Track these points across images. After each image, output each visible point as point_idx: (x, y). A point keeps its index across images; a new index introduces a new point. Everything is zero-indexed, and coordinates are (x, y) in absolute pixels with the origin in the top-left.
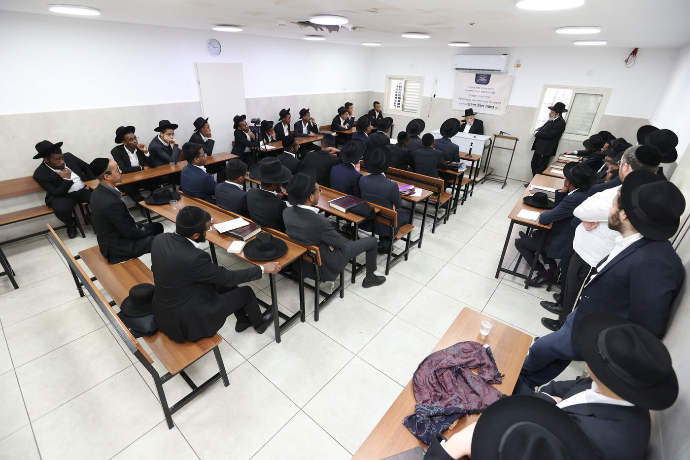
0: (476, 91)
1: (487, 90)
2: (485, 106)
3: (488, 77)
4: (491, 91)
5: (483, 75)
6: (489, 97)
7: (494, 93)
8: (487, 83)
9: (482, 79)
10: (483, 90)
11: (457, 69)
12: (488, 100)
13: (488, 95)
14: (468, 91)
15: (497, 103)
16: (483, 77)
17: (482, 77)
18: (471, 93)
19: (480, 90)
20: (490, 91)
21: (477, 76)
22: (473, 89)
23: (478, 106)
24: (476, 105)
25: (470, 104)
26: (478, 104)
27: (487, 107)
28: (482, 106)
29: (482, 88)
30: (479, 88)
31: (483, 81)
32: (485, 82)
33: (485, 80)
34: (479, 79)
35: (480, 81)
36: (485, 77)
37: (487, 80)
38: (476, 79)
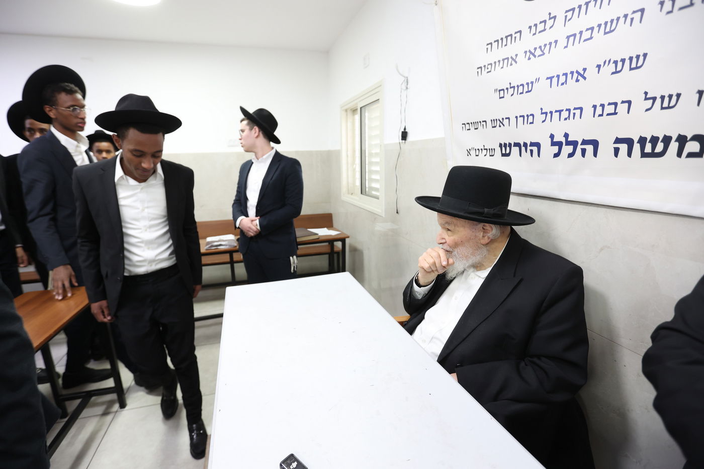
0: (532, 54)
2: (607, 147)
6: (637, 62)
14: (490, 68)
18: (505, 77)
22: (510, 50)
23: (555, 149)
24: (538, 145)
25: (513, 148)
26: (552, 136)
27: (624, 147)
28: (579, 147)
29: (570, 13)
30: (550, 24)
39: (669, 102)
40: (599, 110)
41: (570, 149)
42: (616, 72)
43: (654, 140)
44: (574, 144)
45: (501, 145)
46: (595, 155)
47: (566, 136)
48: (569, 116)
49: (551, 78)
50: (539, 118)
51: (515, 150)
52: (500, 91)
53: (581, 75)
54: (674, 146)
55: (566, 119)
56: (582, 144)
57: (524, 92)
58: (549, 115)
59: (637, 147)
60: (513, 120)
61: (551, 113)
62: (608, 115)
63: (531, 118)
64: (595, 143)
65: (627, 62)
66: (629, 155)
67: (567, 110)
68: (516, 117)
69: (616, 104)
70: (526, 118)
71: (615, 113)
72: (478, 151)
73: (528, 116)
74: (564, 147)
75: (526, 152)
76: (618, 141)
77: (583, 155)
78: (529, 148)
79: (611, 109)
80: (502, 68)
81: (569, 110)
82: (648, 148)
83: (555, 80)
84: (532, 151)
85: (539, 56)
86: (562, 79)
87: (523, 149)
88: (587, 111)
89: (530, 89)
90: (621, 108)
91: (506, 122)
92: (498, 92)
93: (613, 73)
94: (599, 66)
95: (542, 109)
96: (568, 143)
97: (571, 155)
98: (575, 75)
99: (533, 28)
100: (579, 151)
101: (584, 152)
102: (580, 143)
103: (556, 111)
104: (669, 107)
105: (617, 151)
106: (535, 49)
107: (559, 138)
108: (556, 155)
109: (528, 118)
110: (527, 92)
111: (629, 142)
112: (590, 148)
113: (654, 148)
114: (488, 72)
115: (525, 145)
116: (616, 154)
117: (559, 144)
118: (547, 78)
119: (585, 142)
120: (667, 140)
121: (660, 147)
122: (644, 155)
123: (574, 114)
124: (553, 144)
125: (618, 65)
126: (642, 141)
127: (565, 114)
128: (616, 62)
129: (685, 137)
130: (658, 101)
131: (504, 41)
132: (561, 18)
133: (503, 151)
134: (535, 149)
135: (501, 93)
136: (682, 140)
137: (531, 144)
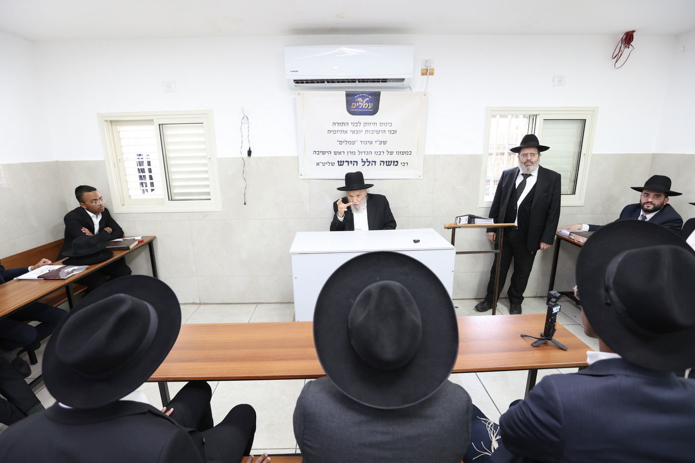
0: (353, 132)
1: (378, 128)
2: (378, 163)
3: (375, 97)
4: (387, 128)
5: (363, 95)
6: (385, 143)
7: (395, 132)
8: (374, 111)
9: (363, 103)
10: (368, 128)
11: (297, 82)
12: (382, 148)
13: (381, 137)
14: (335, 132)
15: (403, 153)
16: (363, 98)
17: (360, 99)
18: (342, 137)
19: (361, 128)
20: (383, 128)
21: (351, 97)
22: (344, 128)
23: (363, 163)
24: (357, 162)
25: (345, 163)
26: (362, 159)
27: (382, 163)
28: (371, 163)
29: (365, 124)
30: (359, 124)
31: (364, 109)
32: (370, 109)
33: (370, 104)
34: (355, 104)
35: (357, 108)
36: (368, 97)
37: (372, 104)
38: (349, 104)
40: (376, 153)
41: (368, 163)
43: (389, 162)
44: (370, 162)
45: (338, 162)
46: (375, 165)
47: (367, 159)
48: (368, 154)
50: (357, 153)
51: (346, 164)
53: (371, 143)
54: (393, 163)
58: (361, 153)
59: (385, 163)
60: (346, 153)
63: (354, 153)
64: (375, 162)
65: (383, 142)
66: (383, 165)
71: (380, 155)
72: (324, 164)
76: (381, 161)
78: (353, 163)
79: (379, 153)
80: (341, 133)
81: (368, 152)
82: (388, 164)
83: (363, 142)
84: (354, 164)
86: (365, 142)
87: (350, 163)
88: (373, 153)
89: (354, 143)
90: (382, 153)
91: (342, 153)
92: (339, 142)
93: (379, 144)
94: (376, 141)
95: (358, 150)
96: (367, 162)
97: (367, 165)
98: (369, 142)
99: (353, 124)
100: (371, 164)
101: (372, 164)
103: (363, 152)
104: (391, 154)
105: (380, 164)
107: (364, 160)
108: (363, 165)
109: (353, 153)
110: (352, 144)
111: (384, 162)
112: (374, 163)
114: (334, 134)
115: (351, 162)
117: (365, 162)
118: (360, 141)
119: (372, 162)
120: (391, 162)
121: (390, 164)
122: (387, 165)
123: (370, 153)
124: (362, 162)
125: (381, 143)
126: (386, 162)
127: (366, 153)
128: (380, 141)
130: (389, 152)
131: (341, 124)
132: (362, 124)
133: (340, 164)
134: (355, 163)
135: (341, 142)
136: (394, 162)
137: (354, 162)
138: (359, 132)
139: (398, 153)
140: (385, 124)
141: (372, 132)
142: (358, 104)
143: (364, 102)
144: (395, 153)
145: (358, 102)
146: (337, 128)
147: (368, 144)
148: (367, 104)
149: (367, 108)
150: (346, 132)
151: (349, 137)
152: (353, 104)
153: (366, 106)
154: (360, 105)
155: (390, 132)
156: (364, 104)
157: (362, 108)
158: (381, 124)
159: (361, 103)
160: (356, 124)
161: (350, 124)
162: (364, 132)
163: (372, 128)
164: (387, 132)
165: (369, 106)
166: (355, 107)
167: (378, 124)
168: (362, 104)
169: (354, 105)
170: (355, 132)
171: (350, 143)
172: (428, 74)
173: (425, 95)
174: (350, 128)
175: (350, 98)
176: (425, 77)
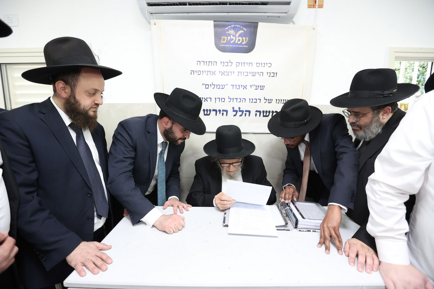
0: (223, 73)
1: (254, 69)
2: (253, 113)
3: (251, 30)
4: (266, 69)
6: (262, 88)
7: (275, 74)
8: (250, 47)
10: (241, 69)
12: (259, 94)
13: (258, 80)
14: (200, 73)
17: (232, 32)
18: (209, 79)
19: (233, 68)
20: (260, 69)
22: (211, 68)
23: (235, 113)
24: (227, 111)
26: (233, 108)
27: (258, 113)
28: (244, 113)
29: (238, 64)
30: (230, 64)
31: (237, 44)
32: (244, 45)
33: (244, 38)
34: (226, 38)
35: (228, 42)
36: (242, 29)
37: (247, 38)
38: (218, 37)
39: (270, 101)
40: (251, 101)
41: (241, 113)
42: (256, 89)
43: (266, 112)
44: (242, 111)
45: (204, 110)
46: (249, 116)
47: (239, 108)
48: (240, 101)
49: (233, 85)
50: (227, 100)
51: (213, 113)
52: (206, 85)
53: (245, 87)
54: (271, 114)
55: (239, 102)
56: (245, 112)
57: (220, 88)
58: (232, 100)
59: (262, 113)
60: (213, 100)
61: (233, 99)
62: (254, 102)
63: (223, 100)
64: (249, 112)
65: (259, 87)
66: (260, 116)
67: (240, 99)
68: (216, 98)
69: (256, 99)
70: (221, 99)
71: (256, 102)
73: (222, 98)
74: (238, 112)
75: (220, 113)
76: (257, 111)
77: (245, 116)
78: (221, 112)
80: (207, 75)
81: (241, 99)
82: (265, 114)
83: (235, 87)
84: (223, 114)
85: (226, 75)
86: (238, 87)
87: (218, 112)
89: (223, 88)
90: (258, 101)
91: (209, 100)
92: (205, 85)
93: (255, 89)
94: (251, 86)
95: (229, 97)
96: (240, 111)
97: (241, 116)
98: (243, 87)
99: (223, 63)
100: (244, 114)
101: (246, 114)
102: (244, 111)
103: (235, 99)
104: (270, 103)
105: (256, 114)
106: (224, 72)
107: (236, 109)
108: (235, 115)
109: (222, 100)
110: (221, 88)
111: (260, 112)
112: (248, 113)
113: (266, 114)
114: (198, 75)
116: (256, 116)
117: (237, 111)
118: (231, 85)
120: (269, 112)
121: (267, 114)
122: (264, 116)
123: (243, 101)
124: (234, 111)
125: (257, 87)
126: (263, 112)
127: (239, 100)
128: (256, 86)
129: (273, 111)
130: (267, 100)
131: (208, 63)
132: (234, 64)
133: (206, 113)
134: (225, 113)
135: (207, 86)
136: (273, 112)
137: (223, 111)
138: (230, 73)
139: (278, 101)
140: (263, 65)
141: (246, 74)
142: (229, 38)
143: (237, 36)
144: (274, 101)
145: (230, 35)
146: (202, 67)
147: (241, 89)
148: (241, 38)
149: (241, 44)
150: (214, 73)
151: (218, 79)
152: (223, 37)
153: (239, 40)
154: (232, 40)
155: (269, 74)
156: (237, 39)
157: (234, 43)
158: (258, 65)
159: (233, 36)
160: (226, 64)
161: (219, 63)
162: (236, 73)
163: (246, 68)
164: (265, 74)
165: (243, 41)
166: (225, 42)
167: (254, 65)
168: (234, 38)
169: (224, 40)
170: (226, 73)
171: (218, 87)
172: (317, 6)
173: (314, 29)
174: (219, 68)
175: (220, 30)
176: (313, 10)
